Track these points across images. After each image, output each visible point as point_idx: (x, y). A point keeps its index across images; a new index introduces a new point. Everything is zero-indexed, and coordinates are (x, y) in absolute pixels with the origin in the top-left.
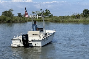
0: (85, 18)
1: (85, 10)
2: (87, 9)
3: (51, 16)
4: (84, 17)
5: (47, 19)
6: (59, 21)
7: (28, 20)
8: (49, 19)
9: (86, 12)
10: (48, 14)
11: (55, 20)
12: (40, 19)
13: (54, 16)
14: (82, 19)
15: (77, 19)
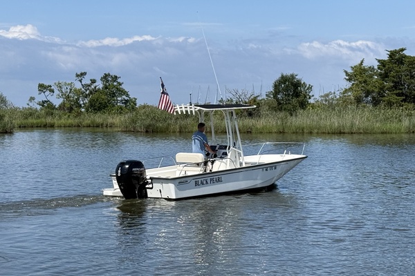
0: (281, 114)
1: (284, 79)
2: (293, 77)
3: (130, 104)
4: (281, 110)
5: (110, 120)
6: (167, 128)
7: (16, 122)
8: (117, 120)
9: (286, 89)
10: (113, 95)
11: (148, 122)
12: (77, 121)
13: (144, 107)
14: (268, 121)
15: (249, 122)
